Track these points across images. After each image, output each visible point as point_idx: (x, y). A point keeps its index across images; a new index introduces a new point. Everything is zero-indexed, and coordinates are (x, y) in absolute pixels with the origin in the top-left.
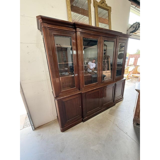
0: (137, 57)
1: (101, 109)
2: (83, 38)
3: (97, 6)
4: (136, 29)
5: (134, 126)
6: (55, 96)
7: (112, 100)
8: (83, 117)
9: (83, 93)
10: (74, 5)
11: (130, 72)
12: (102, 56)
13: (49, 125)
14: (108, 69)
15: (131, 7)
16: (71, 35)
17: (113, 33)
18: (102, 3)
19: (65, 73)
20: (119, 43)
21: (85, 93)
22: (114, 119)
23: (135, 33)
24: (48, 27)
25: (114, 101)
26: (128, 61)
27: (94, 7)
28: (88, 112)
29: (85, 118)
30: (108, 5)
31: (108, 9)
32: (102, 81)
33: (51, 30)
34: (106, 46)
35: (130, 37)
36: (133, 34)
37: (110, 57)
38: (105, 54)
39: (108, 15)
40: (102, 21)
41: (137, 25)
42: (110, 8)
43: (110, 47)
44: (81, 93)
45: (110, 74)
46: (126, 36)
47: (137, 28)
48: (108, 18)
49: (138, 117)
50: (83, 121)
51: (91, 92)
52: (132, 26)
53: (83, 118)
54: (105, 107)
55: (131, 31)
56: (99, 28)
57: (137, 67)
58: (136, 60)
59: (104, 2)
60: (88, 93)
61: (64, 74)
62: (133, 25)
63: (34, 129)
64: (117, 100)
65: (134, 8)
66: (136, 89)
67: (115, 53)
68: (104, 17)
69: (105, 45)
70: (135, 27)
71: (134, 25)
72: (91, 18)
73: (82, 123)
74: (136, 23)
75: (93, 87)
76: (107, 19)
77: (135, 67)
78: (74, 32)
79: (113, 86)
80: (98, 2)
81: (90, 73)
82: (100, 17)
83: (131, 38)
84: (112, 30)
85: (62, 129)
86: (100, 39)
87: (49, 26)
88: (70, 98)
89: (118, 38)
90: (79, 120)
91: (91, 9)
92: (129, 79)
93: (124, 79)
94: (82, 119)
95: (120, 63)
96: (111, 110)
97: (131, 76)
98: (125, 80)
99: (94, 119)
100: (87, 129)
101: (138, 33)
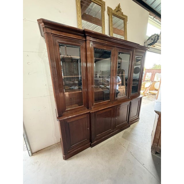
0: (155, 72)
1: (113, 131)
2: (94, 48)
3: (112, 13)
4: (154, 41)
5: (152, 155)
6: (58, 116)
7: (126, 121)
8: (91, 141)
9: (92, 113)
10: (87, 14)
11: (146, 88)
12: (116, 70)
13: (50, 149)
14: (123, 85)
15: (149, 18)
16: (80, 44)
17: (129, 44)
18: (117, 11)
19: (75, 87)
20: (136, 56)
21: (94, 112)
22: (129, 145)
23: (153, 46)
25: (128, 122)
26: (145, 77)
27: (109, 15)
28: (97, 136)
29: (94, 143)
30: (124, 14)
31: (124, 18)
32: (115, 99)
33: (55, 37)
34: (121, 59)
35: (148, 49)
36: (151, 46)
37: (124, 71)
38: (119, 67)
39: (123, 25)
40: (116, 32)
41: (156, 37)
42: (127, 17)
43: (125, 60)
44: (90, 112)
45: (125, 89)
46: (143, 49)
47: (156, 41)
48: (124, 28)
49: (157, 145)
50: (92, 146)
51: (102, 111)
52: (149, 38)
53: (92, 143)
54: (118, 129)
55: (149, 43)
56: (113, 37)
57: (155, 83)
58: (153, 76)
59: (119, 10)
60: (98, 112)
61: (72, 88)
63: (30, 154)
64: (132, 120)
65: (153, 19)
66: (155, 111)
67: (131, 67)
68: (119, 28)
69: (119, 58)
71: (152, 37)
72: (105, 26)
73: (90, 148)
74: (155, 34)
75: (104, 105)
76: (123, 30)
77: (152, 82)
78: (84, 41)
79: (128, 105)
80: (113, 10)
81: (102, 88)
82: (115, 27)
83: (148, 51)
85: (64, 156)
86: (114, 51)
87: (53, 32)
88: (76, 118)
89: (134, 51)
90: (87, 145)
91: (104, 17)
92: (145, 96)
93: (141, 96)
94: (90, 143)
95: (136, 78)
96: (125, 133)
97: (148, 92)
98: (141, 98)
99: (105, 144)
100: (95, 157)
101: (157, 46)
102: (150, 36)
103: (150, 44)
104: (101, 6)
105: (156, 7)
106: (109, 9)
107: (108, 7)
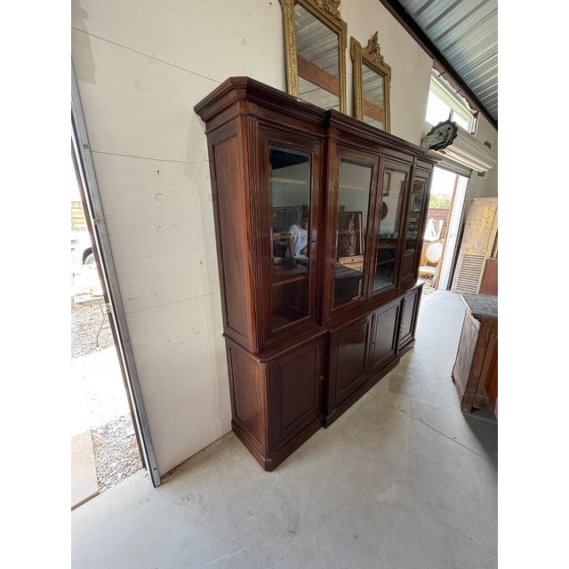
1: (368, 380)
3: (360, 58)
4: (445, 139)
7: (392, 349)
8: (325, 411)
14: (357, 253)
15: (432, 77)
16: (312, 146)
18: (371, 53)
21: (338, 332)
22: (411, 406)
23: (443, 152)
24: (258, 118)
25: (395, 352)
27: (353, 61)
29: (331, 414)
30: (386, 60)
31: (383, 72)
33: (264, 127)
41: (449, 129)
42: (389, 68)
44: (328, 333)
47: (449, 138)
48: (383, 98)
50: (326, 424)
52: (433, 130)
53: (327, 415)
55: (434, 144)
59: (376, 50)
62: (437, 127)
63: (157, 480)
65: (437, 78)
70: (445, 133)
73: (322, 432)
74: (448, 123)
79: (397, 309)
80: (363, 47)
84: (392, 133)
87: (261, 113)
89: (415, 165)
94: (322, 417)
96: (392, 379)
98: (420, 288)
101: (450, 153)
102: (435, 125)
103: (435, 146)
104: (338, 34)
105: (447, 49)
106: (355, 44)
107: (352, 39)
